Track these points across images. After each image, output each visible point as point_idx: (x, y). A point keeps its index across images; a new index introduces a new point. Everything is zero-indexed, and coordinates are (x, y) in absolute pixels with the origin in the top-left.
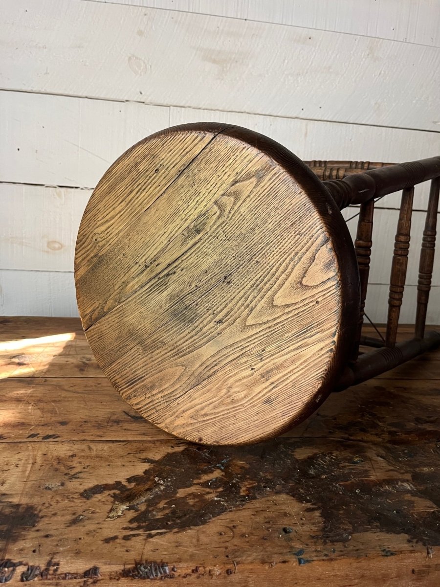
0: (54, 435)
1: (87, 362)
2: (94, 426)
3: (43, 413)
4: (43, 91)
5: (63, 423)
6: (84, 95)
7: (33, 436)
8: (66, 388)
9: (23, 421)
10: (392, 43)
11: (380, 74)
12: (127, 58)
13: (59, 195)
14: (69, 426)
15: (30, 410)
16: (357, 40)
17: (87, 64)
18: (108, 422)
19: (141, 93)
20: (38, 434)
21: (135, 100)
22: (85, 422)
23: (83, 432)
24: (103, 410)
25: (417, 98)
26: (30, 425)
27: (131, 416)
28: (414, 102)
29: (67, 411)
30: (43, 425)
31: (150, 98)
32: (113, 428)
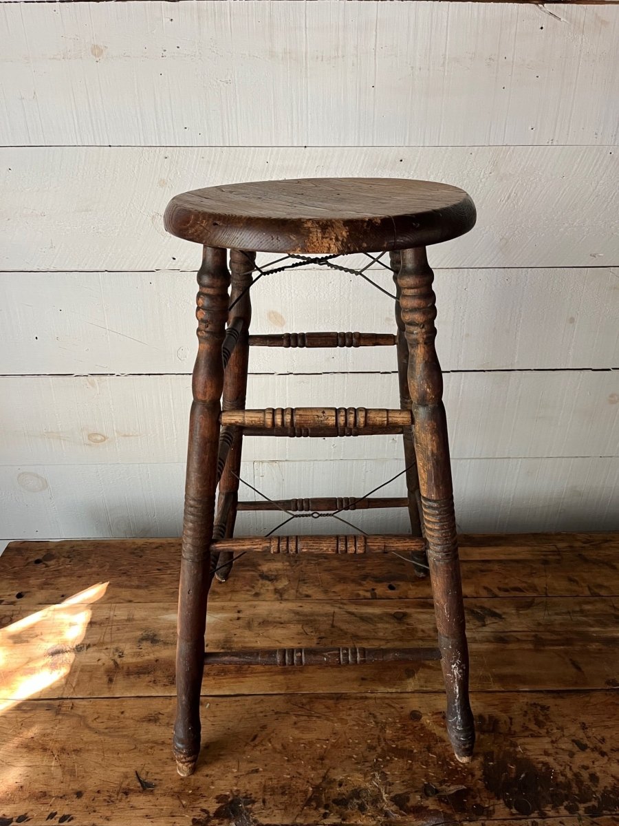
0: (69, 816)
1: (119, 661)
2: (105, 800)
3: (64, 773)
4: (52, 269)
5: (79, 794)
6: (103, 269)
7: (52, 816)
8: (89, 721)
9: (45, 788)
10: (530, 150)
11: (508, 198)
12: (149, 218)
13: (93, 384)
14: (84, 800)
15: (52, 769)
16: (473, 154)
17: (100, 230)
18: (118, 794)
19: (174, 259)
20: (56, 813)
21: (166, 268)
22: (99, 792)
23: (94, 811)
24: (117, 769)
25: (566, 225)
26: (51, 797)
27: (140, 781)
28: (562, 229)
29: (85, 772)
30: (61, 798)
31: (186, 264)
32: (121, 805)
